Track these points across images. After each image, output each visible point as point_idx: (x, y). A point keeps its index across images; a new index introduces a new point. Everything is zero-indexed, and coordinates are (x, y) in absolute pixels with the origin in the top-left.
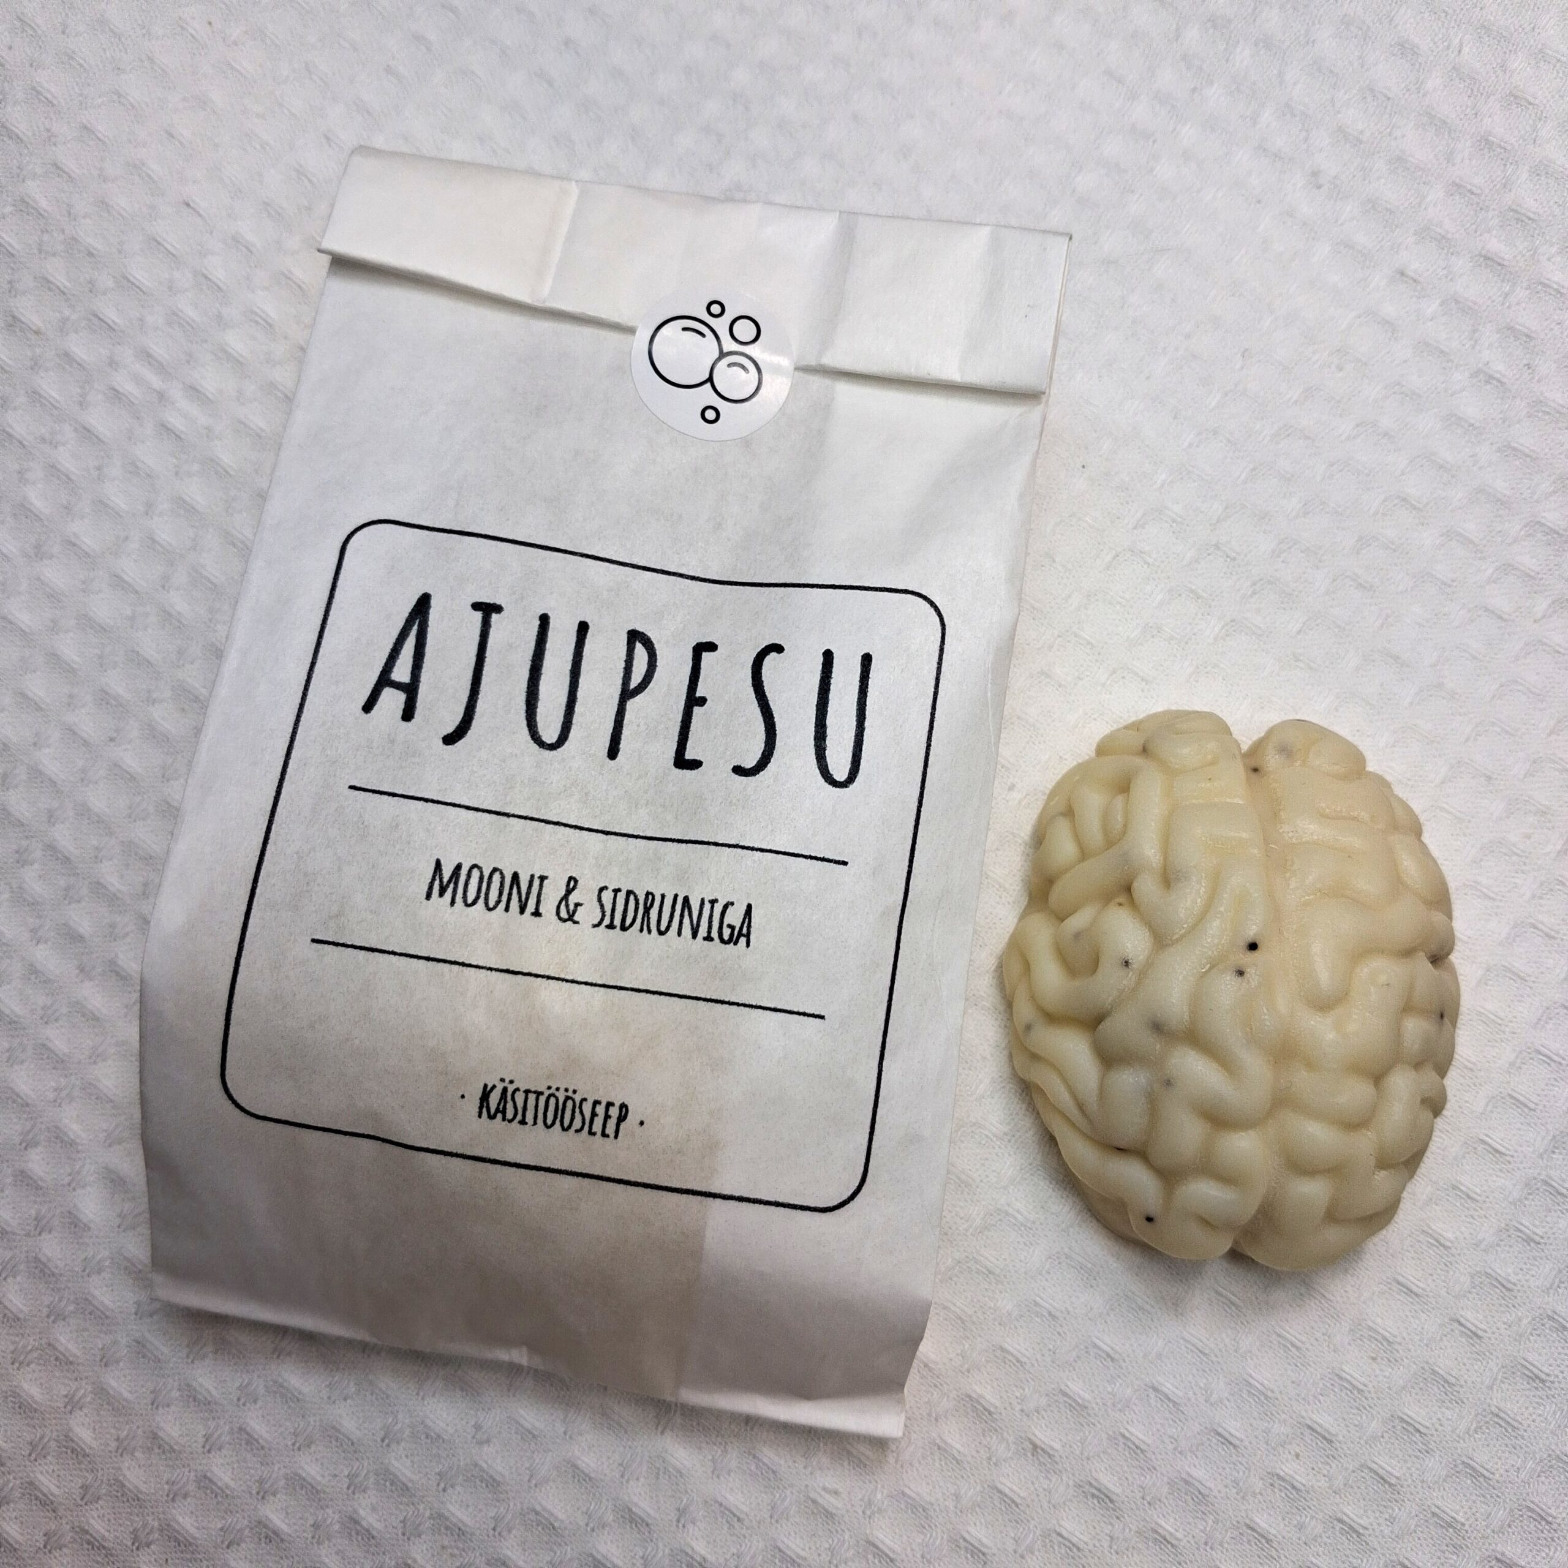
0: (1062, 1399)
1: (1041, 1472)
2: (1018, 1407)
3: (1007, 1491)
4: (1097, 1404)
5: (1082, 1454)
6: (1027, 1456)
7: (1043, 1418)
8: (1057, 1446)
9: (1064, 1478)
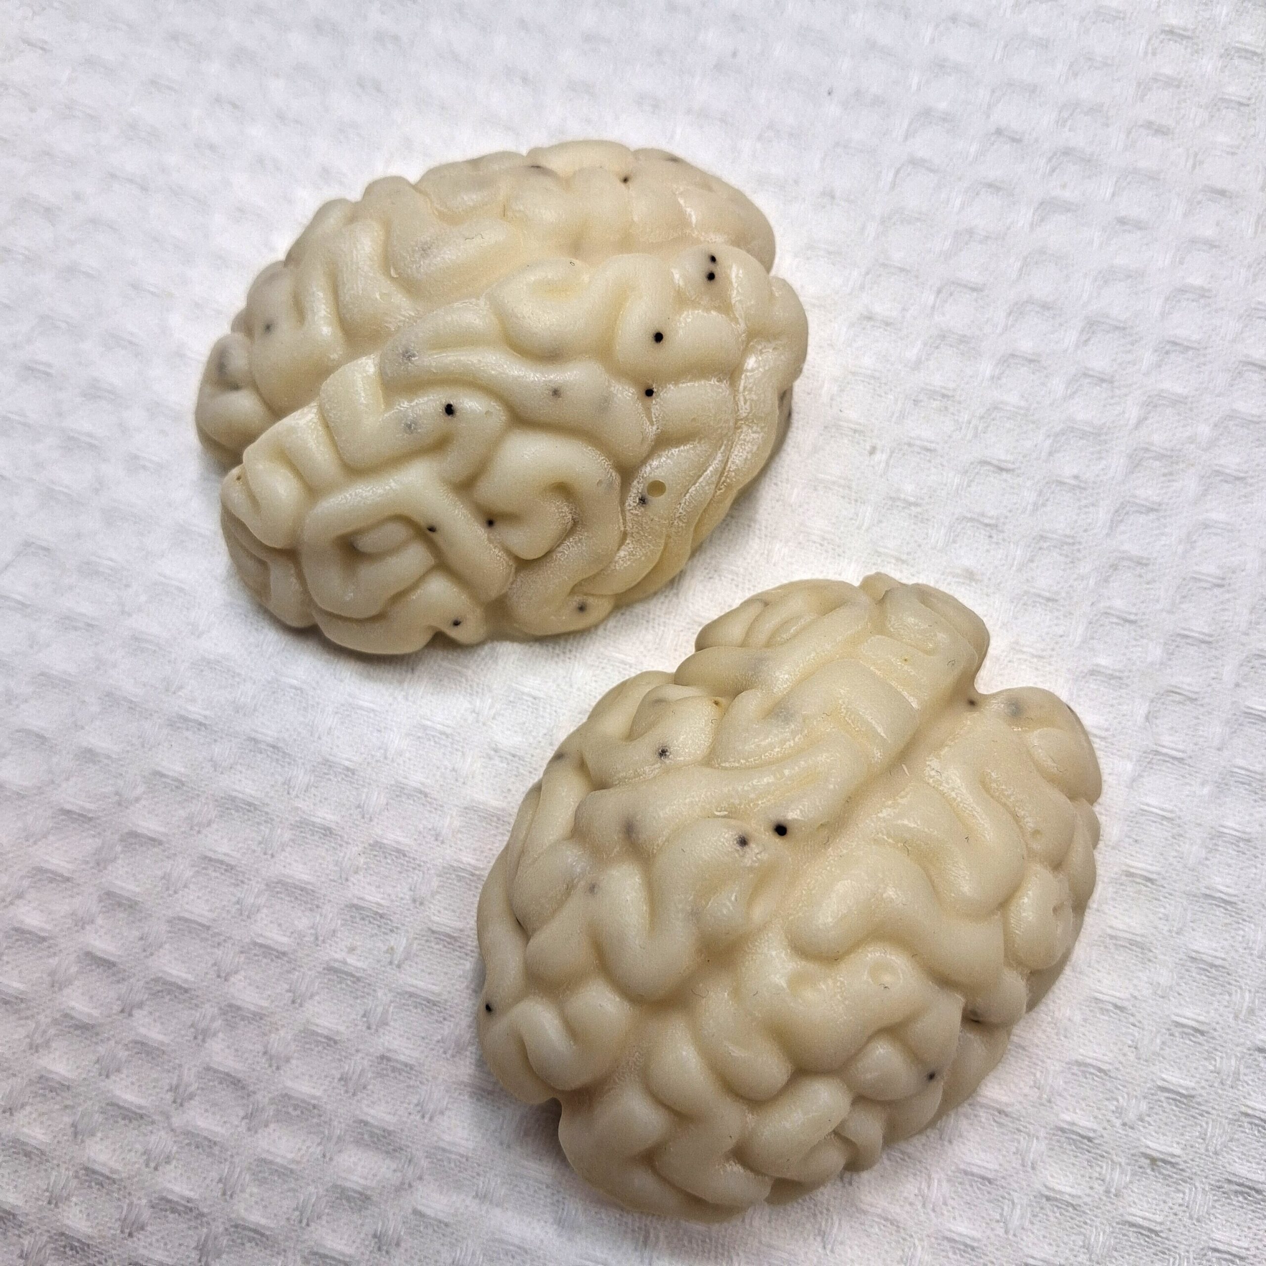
0: (1163, 1096)
1: (1168, 1185)
2: (1118, 1123)
3: (1141, 1221)
4: (1203, 1088)
5: (1207, 1150)
6: (1146, 1174)
7: (1150, 1124)
8: (1177, 1151)
9: (1197, 1184)
